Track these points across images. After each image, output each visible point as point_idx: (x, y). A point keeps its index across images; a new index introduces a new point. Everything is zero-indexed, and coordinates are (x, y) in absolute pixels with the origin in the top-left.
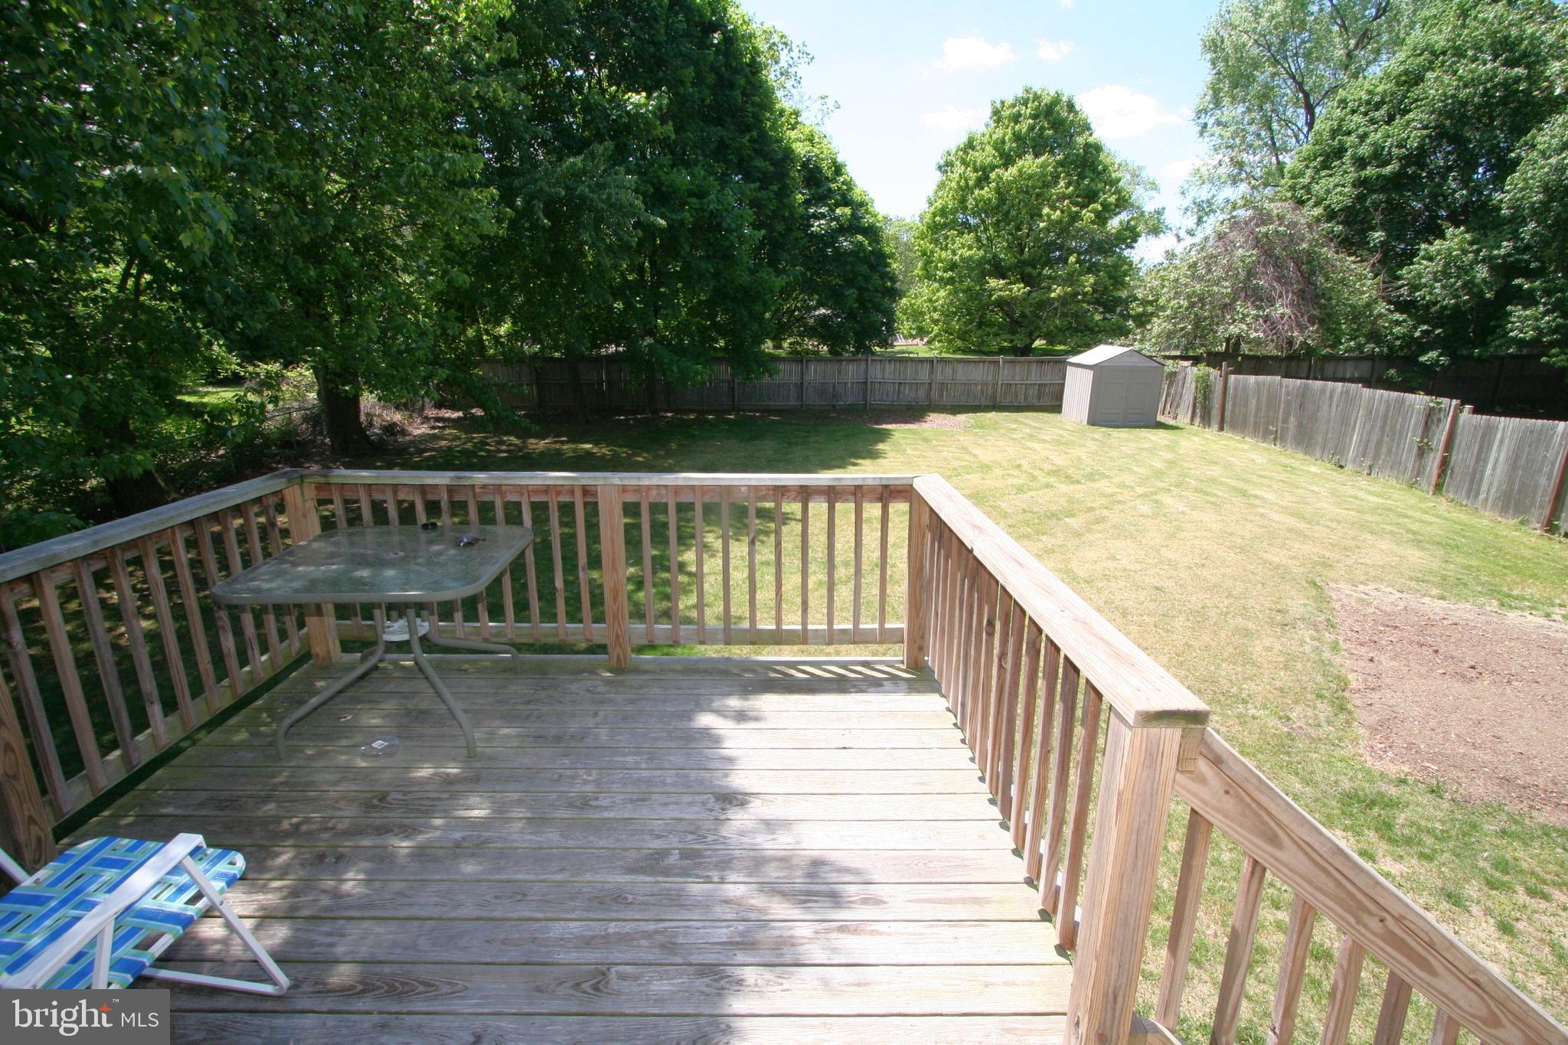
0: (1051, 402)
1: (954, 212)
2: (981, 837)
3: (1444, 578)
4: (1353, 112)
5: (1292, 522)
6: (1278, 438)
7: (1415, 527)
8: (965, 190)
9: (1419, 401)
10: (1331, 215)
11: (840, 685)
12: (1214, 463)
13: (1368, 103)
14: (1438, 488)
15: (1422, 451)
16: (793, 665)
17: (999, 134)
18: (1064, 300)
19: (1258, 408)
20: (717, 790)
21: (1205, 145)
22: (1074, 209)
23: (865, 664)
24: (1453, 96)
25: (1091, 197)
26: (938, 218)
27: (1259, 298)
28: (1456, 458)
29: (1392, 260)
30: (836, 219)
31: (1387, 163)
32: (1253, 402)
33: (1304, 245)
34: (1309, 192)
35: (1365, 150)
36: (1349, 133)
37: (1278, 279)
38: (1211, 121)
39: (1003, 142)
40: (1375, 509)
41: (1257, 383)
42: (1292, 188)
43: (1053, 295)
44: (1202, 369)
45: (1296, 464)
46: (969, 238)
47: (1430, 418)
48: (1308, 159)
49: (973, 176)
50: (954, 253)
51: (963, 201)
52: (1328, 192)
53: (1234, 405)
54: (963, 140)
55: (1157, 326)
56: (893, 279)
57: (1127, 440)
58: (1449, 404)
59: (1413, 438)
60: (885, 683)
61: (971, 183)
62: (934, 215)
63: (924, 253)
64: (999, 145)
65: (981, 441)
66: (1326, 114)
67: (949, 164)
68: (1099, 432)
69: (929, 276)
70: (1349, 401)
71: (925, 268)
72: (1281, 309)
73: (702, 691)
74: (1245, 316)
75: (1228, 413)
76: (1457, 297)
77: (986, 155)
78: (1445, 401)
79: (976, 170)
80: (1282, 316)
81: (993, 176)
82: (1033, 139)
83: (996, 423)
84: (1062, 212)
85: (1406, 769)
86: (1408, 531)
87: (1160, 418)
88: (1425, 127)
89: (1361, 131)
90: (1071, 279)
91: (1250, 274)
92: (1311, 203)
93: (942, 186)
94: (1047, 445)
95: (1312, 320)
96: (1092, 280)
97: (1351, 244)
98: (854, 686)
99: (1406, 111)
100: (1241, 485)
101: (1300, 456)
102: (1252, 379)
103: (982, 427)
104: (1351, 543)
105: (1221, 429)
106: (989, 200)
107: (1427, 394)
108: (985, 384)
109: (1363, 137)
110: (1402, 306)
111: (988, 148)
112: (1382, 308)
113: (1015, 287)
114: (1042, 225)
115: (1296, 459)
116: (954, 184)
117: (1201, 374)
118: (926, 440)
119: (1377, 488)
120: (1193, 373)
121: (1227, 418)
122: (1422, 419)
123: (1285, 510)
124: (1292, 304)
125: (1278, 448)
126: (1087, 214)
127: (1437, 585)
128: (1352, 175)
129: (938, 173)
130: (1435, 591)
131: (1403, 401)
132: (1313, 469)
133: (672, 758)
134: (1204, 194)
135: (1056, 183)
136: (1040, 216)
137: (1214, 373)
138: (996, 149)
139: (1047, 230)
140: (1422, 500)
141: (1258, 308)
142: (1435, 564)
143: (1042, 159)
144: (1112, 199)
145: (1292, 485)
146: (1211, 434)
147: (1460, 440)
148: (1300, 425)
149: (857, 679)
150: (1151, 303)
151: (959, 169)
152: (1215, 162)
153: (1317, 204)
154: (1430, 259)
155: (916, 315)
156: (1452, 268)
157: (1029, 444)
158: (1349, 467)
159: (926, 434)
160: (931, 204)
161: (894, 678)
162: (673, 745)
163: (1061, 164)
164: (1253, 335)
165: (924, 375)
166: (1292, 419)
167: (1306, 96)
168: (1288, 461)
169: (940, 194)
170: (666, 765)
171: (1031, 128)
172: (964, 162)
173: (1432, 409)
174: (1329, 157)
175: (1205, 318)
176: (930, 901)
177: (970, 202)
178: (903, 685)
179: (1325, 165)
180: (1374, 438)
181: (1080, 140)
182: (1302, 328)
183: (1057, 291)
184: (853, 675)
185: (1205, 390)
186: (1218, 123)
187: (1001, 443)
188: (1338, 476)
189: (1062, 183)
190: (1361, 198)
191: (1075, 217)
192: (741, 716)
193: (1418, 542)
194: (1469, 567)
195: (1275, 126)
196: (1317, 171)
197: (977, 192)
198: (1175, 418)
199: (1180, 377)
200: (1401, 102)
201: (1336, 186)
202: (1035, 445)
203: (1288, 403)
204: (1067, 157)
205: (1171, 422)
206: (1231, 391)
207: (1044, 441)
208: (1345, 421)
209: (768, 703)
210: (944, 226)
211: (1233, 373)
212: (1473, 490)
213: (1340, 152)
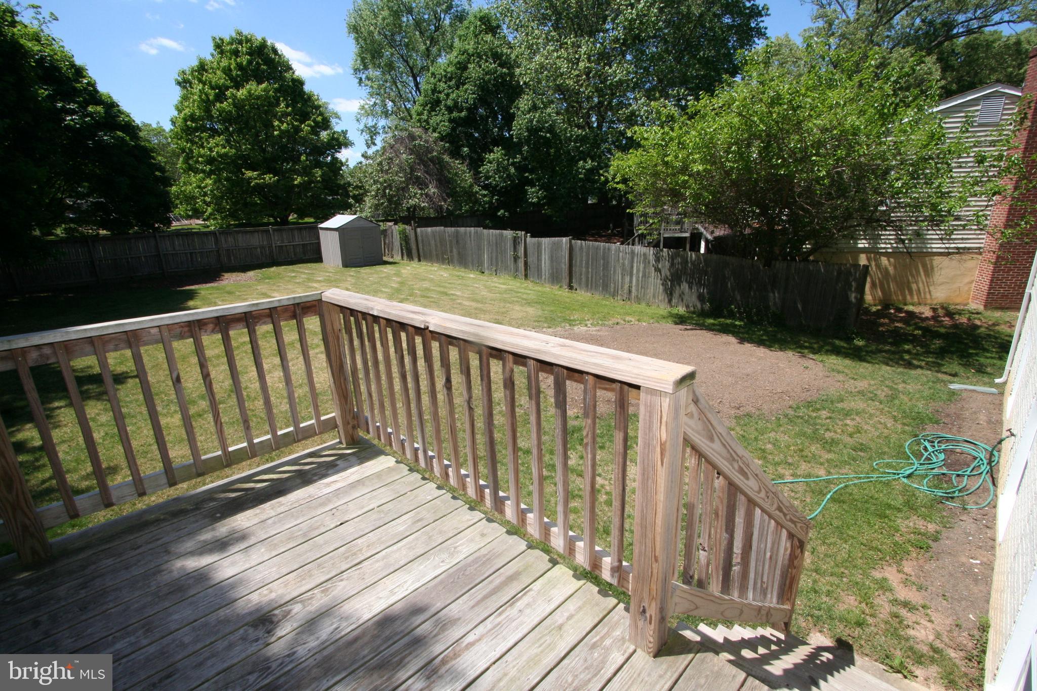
0: (314, 255)
1: (201, 118)
2: (483, 535)
3: (546, 318)
4: (440, 81)
5: (474, 304)
6: (450, 261)
7: (525, 296)
8: (207, 104)
9: (508, 234)
10: (442, 138)
11: (304, 478)
12: (424, 280)
13: (445, 76)
14: (526, 276)
15: (516, 259)
16: (248, 479)
17: (224, 63)
18: (305, 186)
19: (436, 246)
20: (249, 619)
21: (364, 91)
22: (296, 123)
23: (311, 455)
24: (483, 79)
25: (304, 117)
26: (189, 123)
27: (422, 184)
28: (530, 260)
29: (475, 163)
30: (90, 115)
31: (461, 111)
32: (433, 242)
33: (435, 154)
34: (428, 123)
35: (450, 103)
36: (440, 92)
37: (427, 172)
38: (364, 77)
39: (230, 70)
40: (506, 291)
41: (433, 232)
42: (419, 121)
43: (296, 183)
44: (400, 227)
45: (463, 274)
46: (220, 139)
47: (515, 241)
48: (424, 105)
49: (212, 94)
50: (211, 150)
51: (208, 111)
52: (438, 124)
53: (423, 246)
54: (195, 63)
55: (369, 201)
56: (162, 170)
57: (371, 274)
58: (521, 233)
59: (510, 252)
60: (338, 462)
61: (211, 98)
62: (185, 120)
63: (183, 150)
64: (227, 71)
65: (274, 288)
66: (425, 81)
67: (186, 81)
68: (352, 271)
69: (191, 169)
70: (479, 237)
71: (186, 161)
72: (432, 190)
73: (166, 539)
74: (416, 194)
75: (421, 250)
76: (505, 182)
77: (219, 78)
78: (519, 232)
79: (212, 88)
80: (434, 193)
81: (228, 93)
82: (252, 71)
83: (279, 274)
84: (288, 124)
85: (576, 411)
86: (523, 299)
87: (385, 259)
88: (473, 93)
89: (446, 91)
90: (306, 171)
91: (412, 169)
92: (431, 130)
93: (185, 98)
94: (323, 284)
95: (448, 195)
96: (320, 173)
97: (455, 153)
98: (315, 475)
99: (464, 84)
100: (442, 289)
101: (463, 270)
102: (429, 229)
103: (270, 278)
104: (504, 310)
105: (419, 260)
106: (230, 112)
107: (512, 230)
108: (262, 247)
109: (448, 95)
110: (485, 187)
111: (218, 72)
112: (476, 188)
113: (267, 177)
114: (276, 133)
115: (461, 272)
116: (196, 97)
117: (401, 229)
118: (230, 293)
119: (501, 281)
120: (396, 229)
121: (421, 254)
122: (512, 242)
123: (468, 299)
124: (436, 187)
125: (451, 267)
126: (305, 128)
127: (545, 322)
128: (447, 117)
129: (178, 88)
130: (546, 325)
131: (502, 235)
132: (472, 276)
133: (176, 617)
134: (370, 122)
135: (278, 104)
136: (273, 126)
137: (408, 227)
138: (225, 73)
139: (280, 136)
140: (522, 284)
141: (421, 189)
142: (540, 313)
143: (264, 86)
144: (319, 119)
145: (465, 285)
146: (415, 264)
147: (529, 251)
148: (459, 253)
149: (313, 469)
150: (360, 188)
151: (198, 87)
152: (372, 103)
153: (434, 131)
154: (491, 163)
155: (190, 199)
156: (501, 168)
157: (310, 284)
158: (486, 272)
159: (228, 289)
160: (180, 111)
161: (342, 456)
162: (167, 604)
163: (276, 91)
164: (423, 205)
165: (211, 244)
166: (455, 250)
167: (411, 69)
168: (459, 273)
169: (186, 104)
170: (173, 626)
171: (250, 62)
172: (200, 81)
173: (515, 237)
174: (434, 104)
175: (395, 196)
176: (486, 597)
177: (215, 113)
178: (353, 459)
179: (433, 109)
180: (494, 255)
181: (287, 75)
182: (445, 201)
183: (298, 180)
184: (307, 467)
185: (405, 238)
186: (368, 79)
187: (290, 287)
188: (484, 278)
189: (282, 105)
190: (453, 129)
191: (297, 130)
192: (222, 545)
193: (529, 303)
194: (552, 311)
195: (399, 84)
196: (430, 112)
197: (218, 105)
198: (392, 257)
199: (389, 232)
200: (460, 79)
201: (441, 121)
202: (315, 285)
203: (451, 241)
204: (281, 86)
205: (391, 260)
206: (420, 238)
207: (319, 281)
208: (479, 248)
209: (243, 520)
210: (196, 129)
211: (419, 227)
212: (539, 276)
213: (438, 102)
